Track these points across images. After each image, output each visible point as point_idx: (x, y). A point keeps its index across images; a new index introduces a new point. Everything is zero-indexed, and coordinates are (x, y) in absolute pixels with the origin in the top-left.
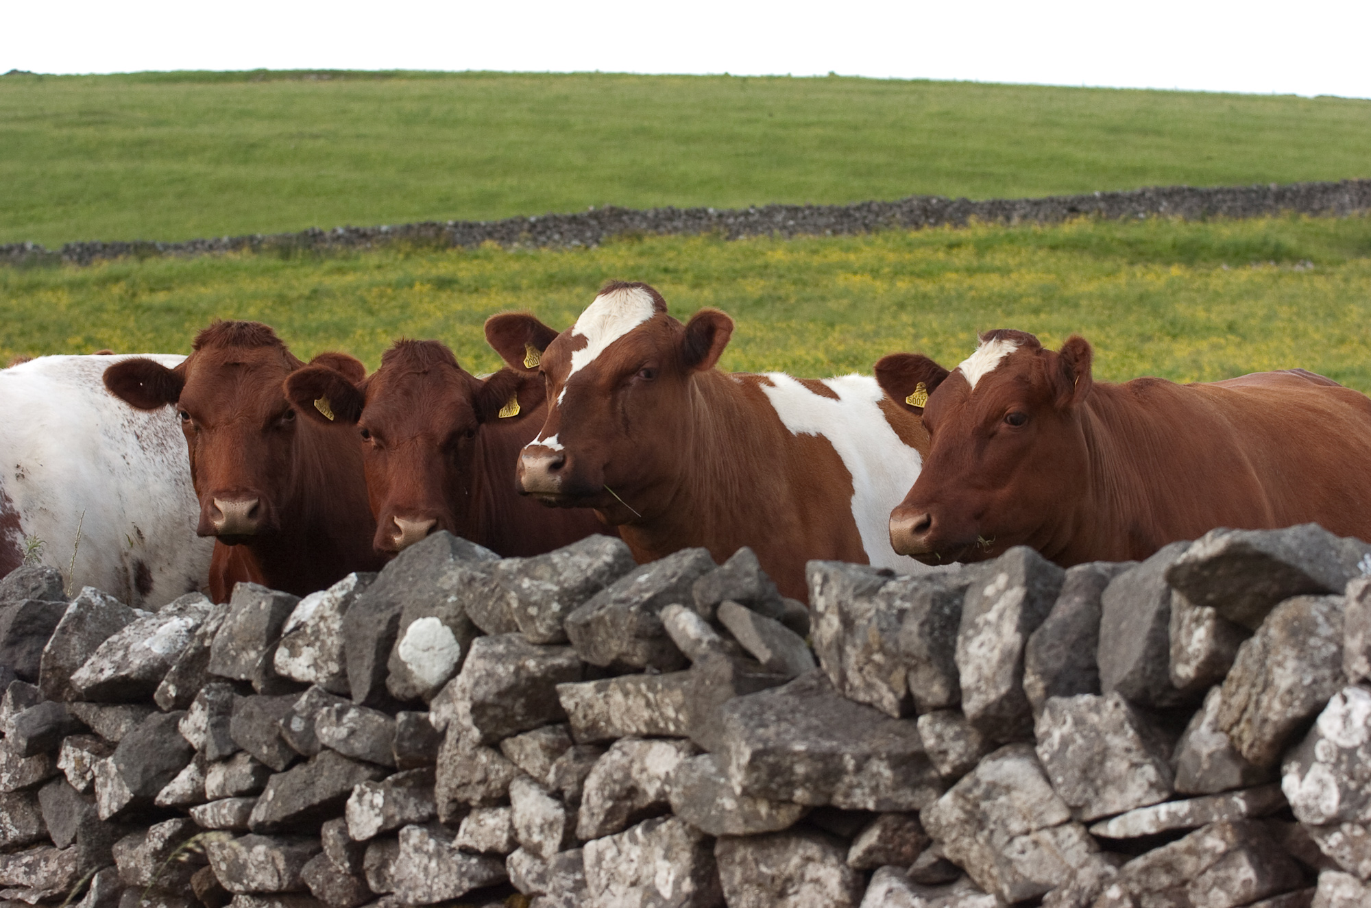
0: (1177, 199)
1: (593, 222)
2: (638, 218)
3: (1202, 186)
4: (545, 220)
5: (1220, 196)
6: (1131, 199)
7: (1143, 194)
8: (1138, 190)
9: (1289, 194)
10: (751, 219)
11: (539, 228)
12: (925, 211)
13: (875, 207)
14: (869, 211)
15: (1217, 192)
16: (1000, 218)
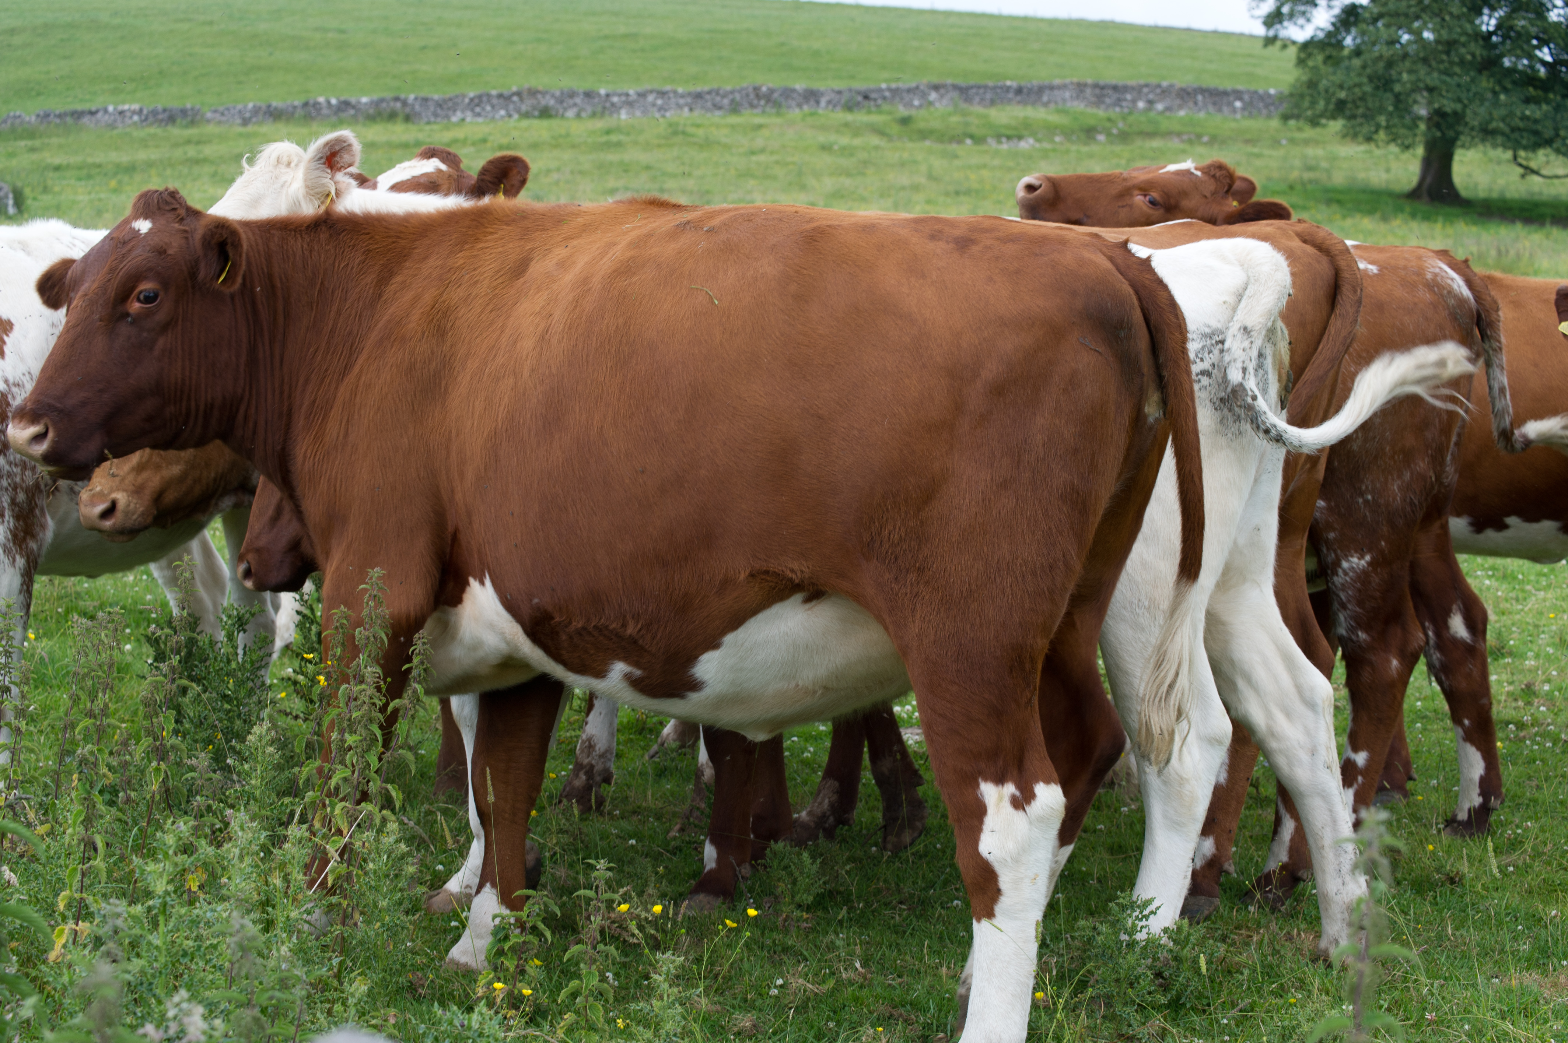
0: (942, 91)
1: (515, 98)
2: (548, 97)
3: (960, 82)
4: (480, 97)
5: (974, 91)
6: (909, 91)
7: (917, 88)
8: (913, 85)
9: (1025, 91)
10: (631, 99)
11: (476, 101)
12: (758, 97)
13: (721, 92)
14: (718, 94)
15: (972, 87)
16: (812, 102)
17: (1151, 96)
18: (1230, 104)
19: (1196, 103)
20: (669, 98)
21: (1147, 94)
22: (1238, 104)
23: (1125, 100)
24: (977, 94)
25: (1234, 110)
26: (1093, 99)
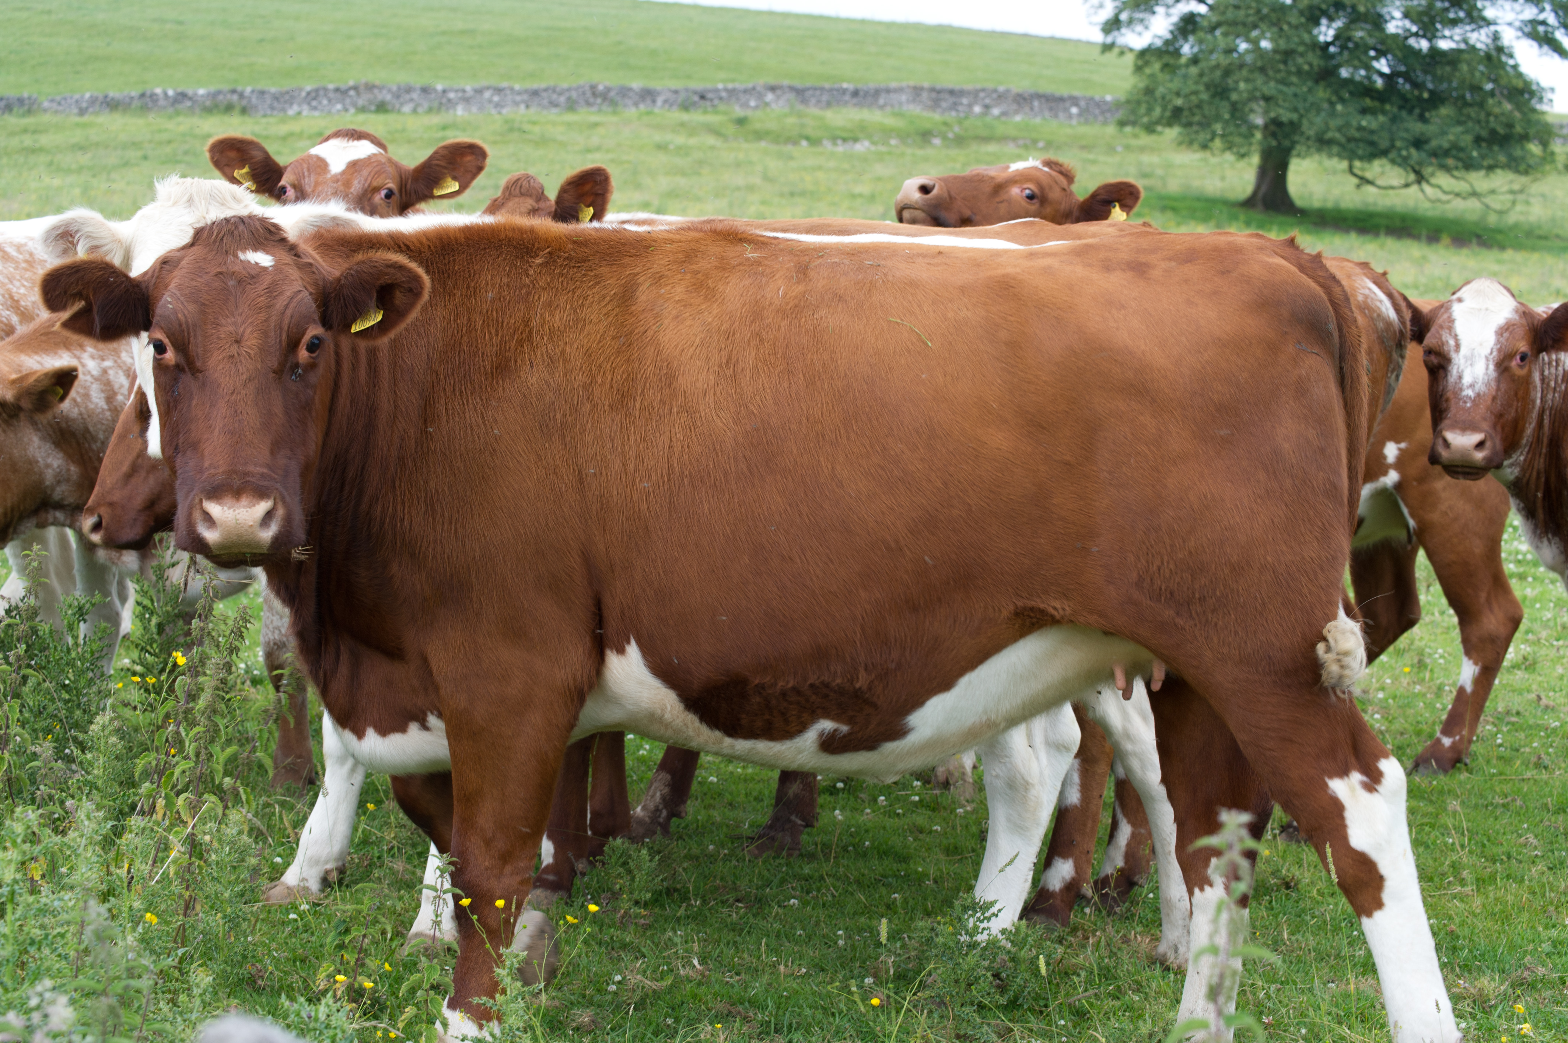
0: (779, 92)
1: (352, 93)
2: (385, 92)
3: (797, 83)
4: (317, 91)
5: (810, 92)
6: (745, 91)
7: (754, 89)
8: (750, 85)
9: (861, 93)
10: (467, 95)
11: (313, 94)
12: (594, 95)
13: (558, 89)
15: (808, 89)
16: (649, 101)
17: (987, 101)
18: (1066, 110)
19: (1032, 109)
20: (506, 95)
21: (983, 99)
22: (1074, 110)
23: (962, 104)
24: (813, 96)
25: (1070, 116)
26: (930, 103)
